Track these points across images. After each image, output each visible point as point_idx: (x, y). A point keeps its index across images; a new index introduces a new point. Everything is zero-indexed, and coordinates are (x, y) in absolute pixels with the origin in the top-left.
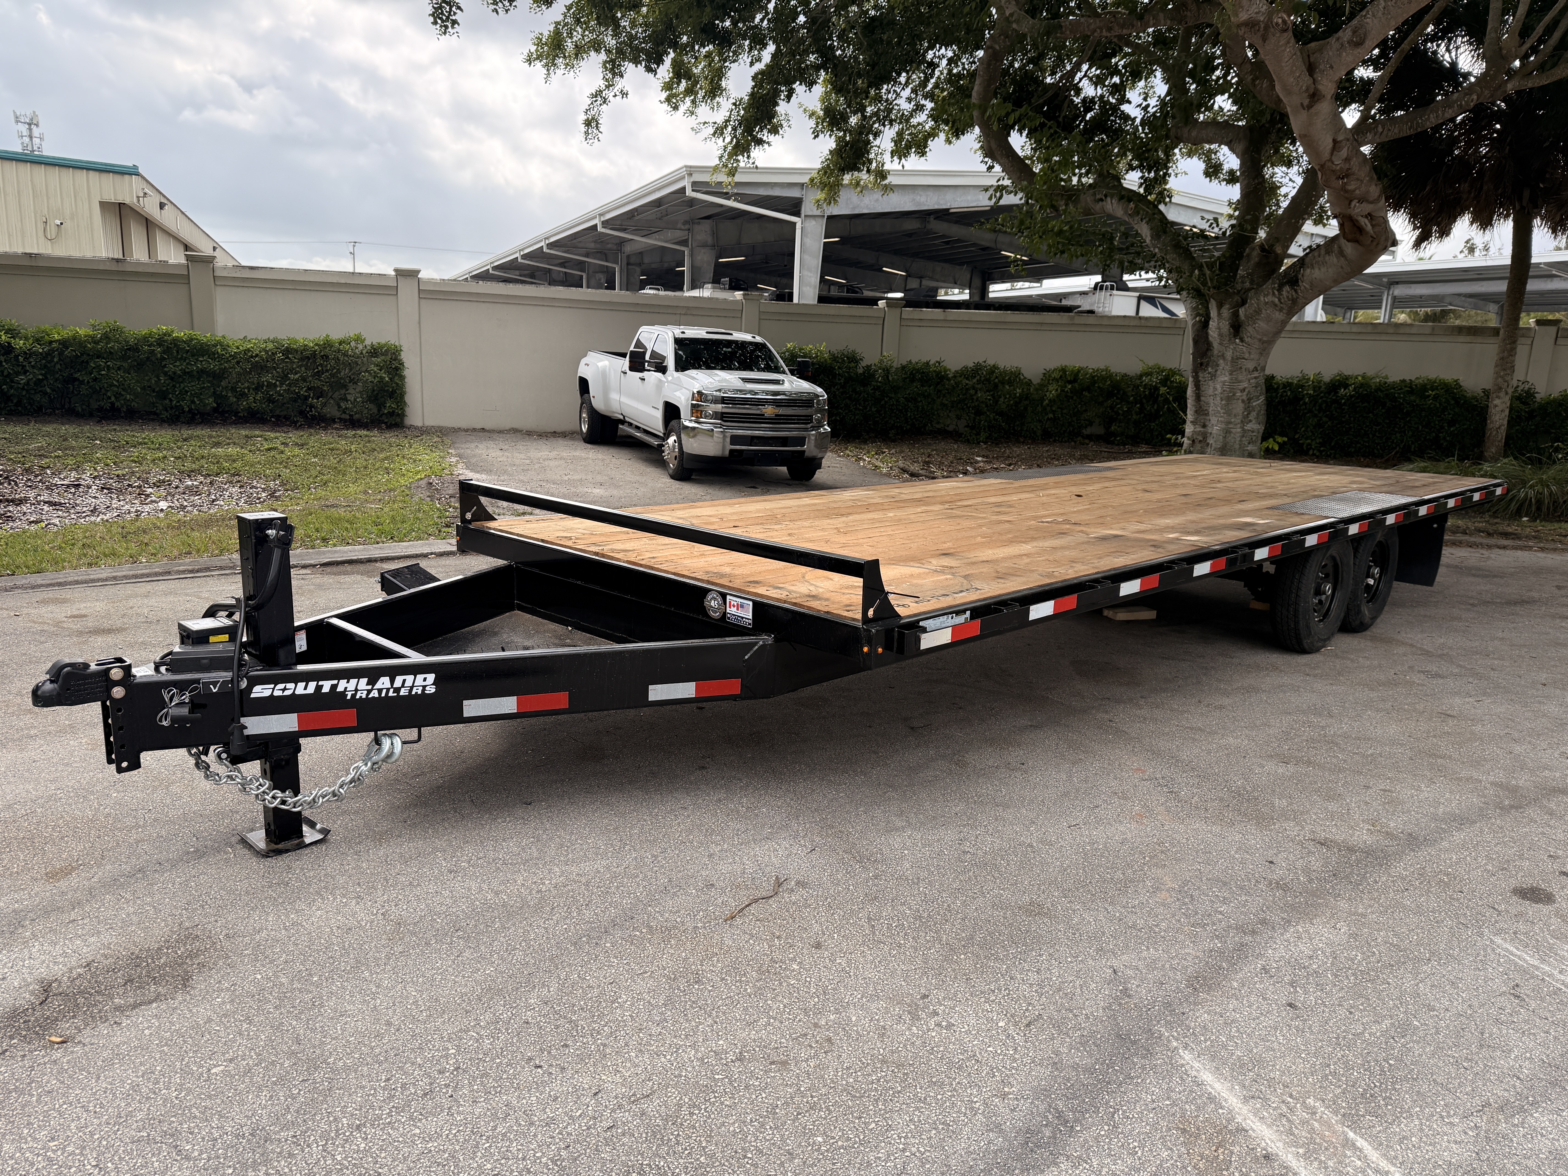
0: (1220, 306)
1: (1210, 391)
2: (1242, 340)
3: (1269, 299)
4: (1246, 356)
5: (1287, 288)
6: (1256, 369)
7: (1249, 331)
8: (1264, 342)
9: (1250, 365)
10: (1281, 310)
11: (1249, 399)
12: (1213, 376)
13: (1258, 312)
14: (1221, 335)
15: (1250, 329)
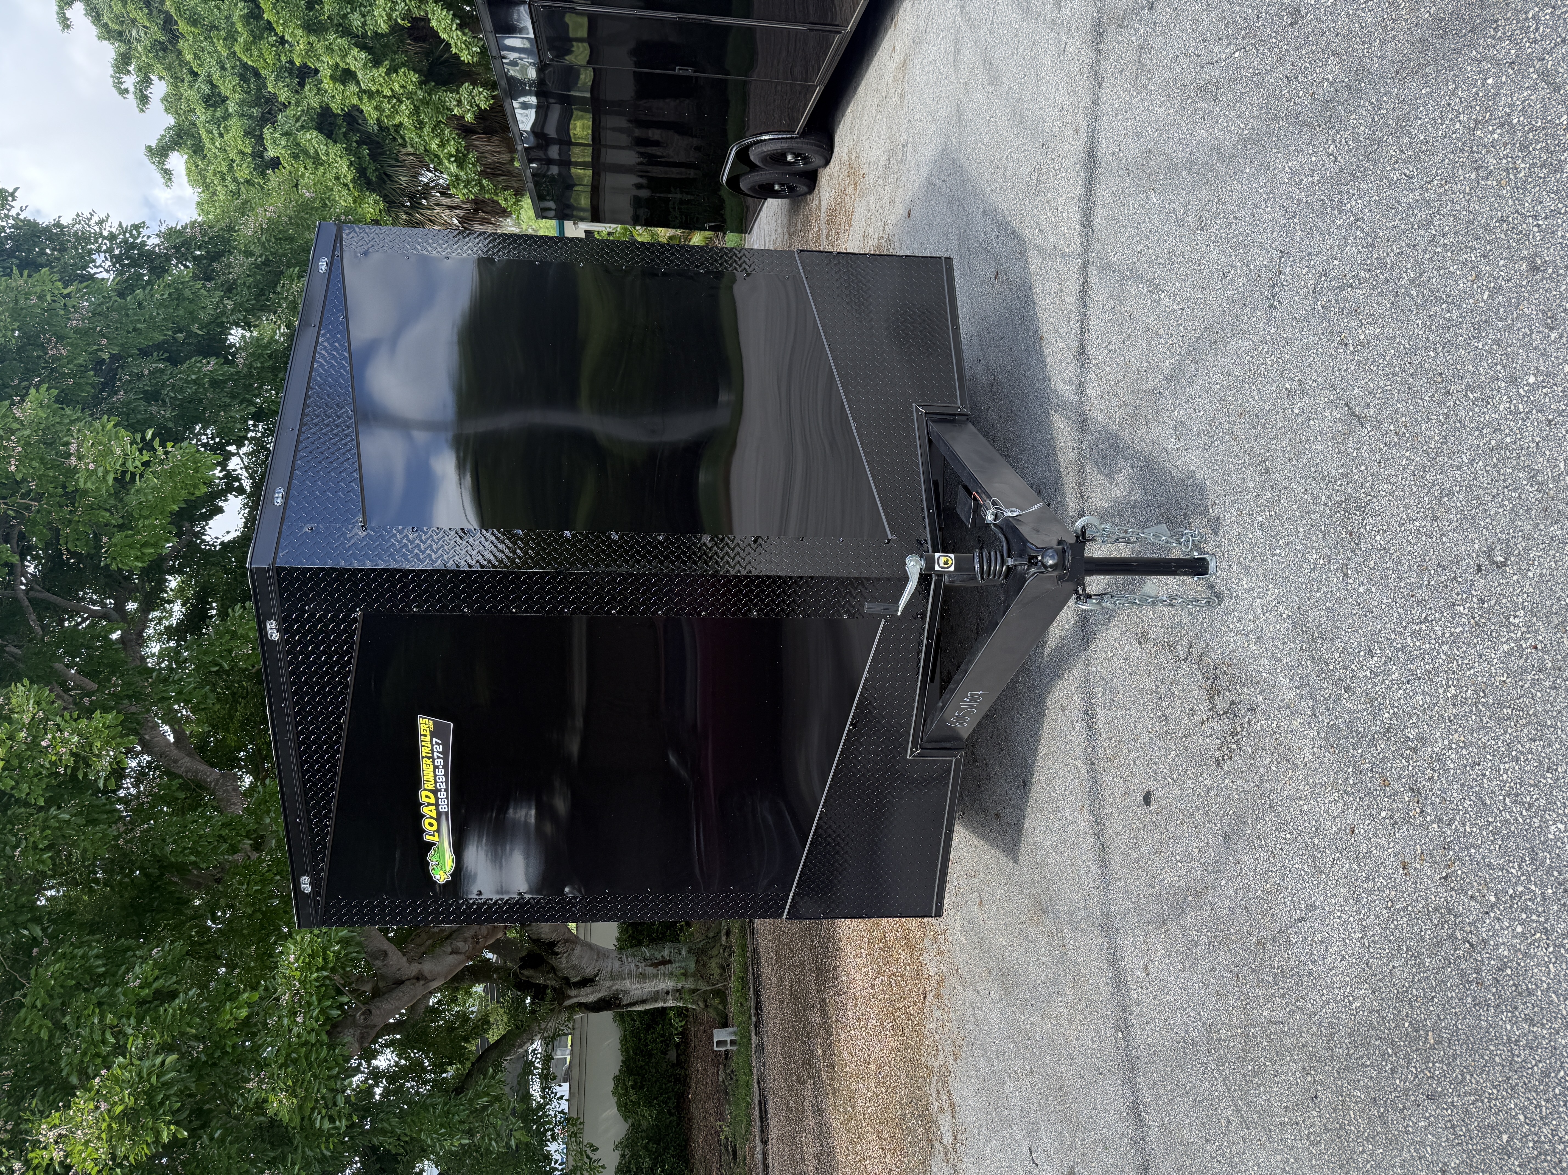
0: (570, 997)
1: (639, 992)
2: (597, 975)
3: (564, 960)
4: (609, 969)
5: (556, 949)
6: (620, 959)
7: (589, 971)
8: (598, 957)
9: (617, 964)
10: (573, 950)
11: (645, 959)
12: (626, 992)
13: (574, 967)
14: (592, 993)
15: (587, 971)
